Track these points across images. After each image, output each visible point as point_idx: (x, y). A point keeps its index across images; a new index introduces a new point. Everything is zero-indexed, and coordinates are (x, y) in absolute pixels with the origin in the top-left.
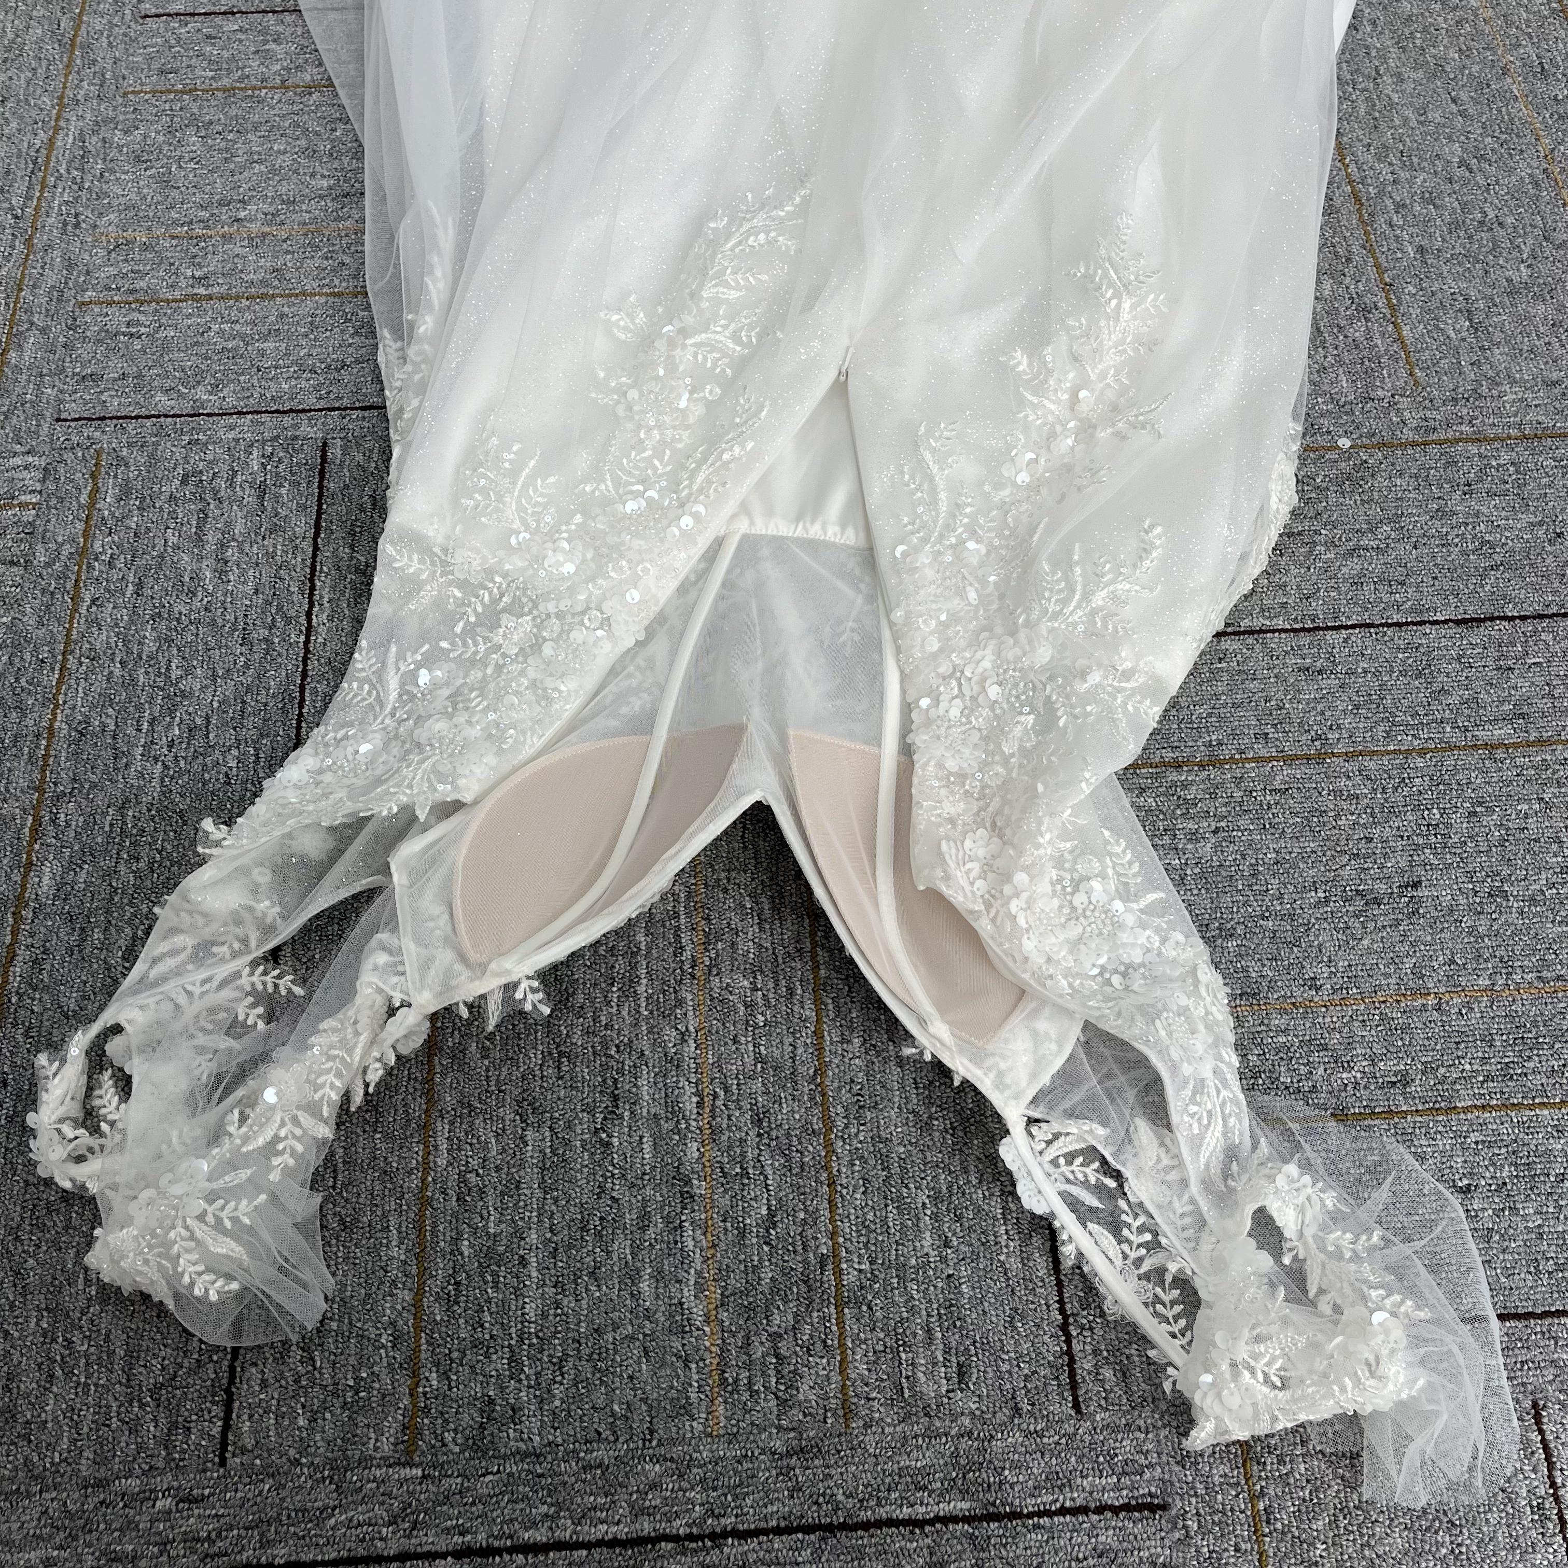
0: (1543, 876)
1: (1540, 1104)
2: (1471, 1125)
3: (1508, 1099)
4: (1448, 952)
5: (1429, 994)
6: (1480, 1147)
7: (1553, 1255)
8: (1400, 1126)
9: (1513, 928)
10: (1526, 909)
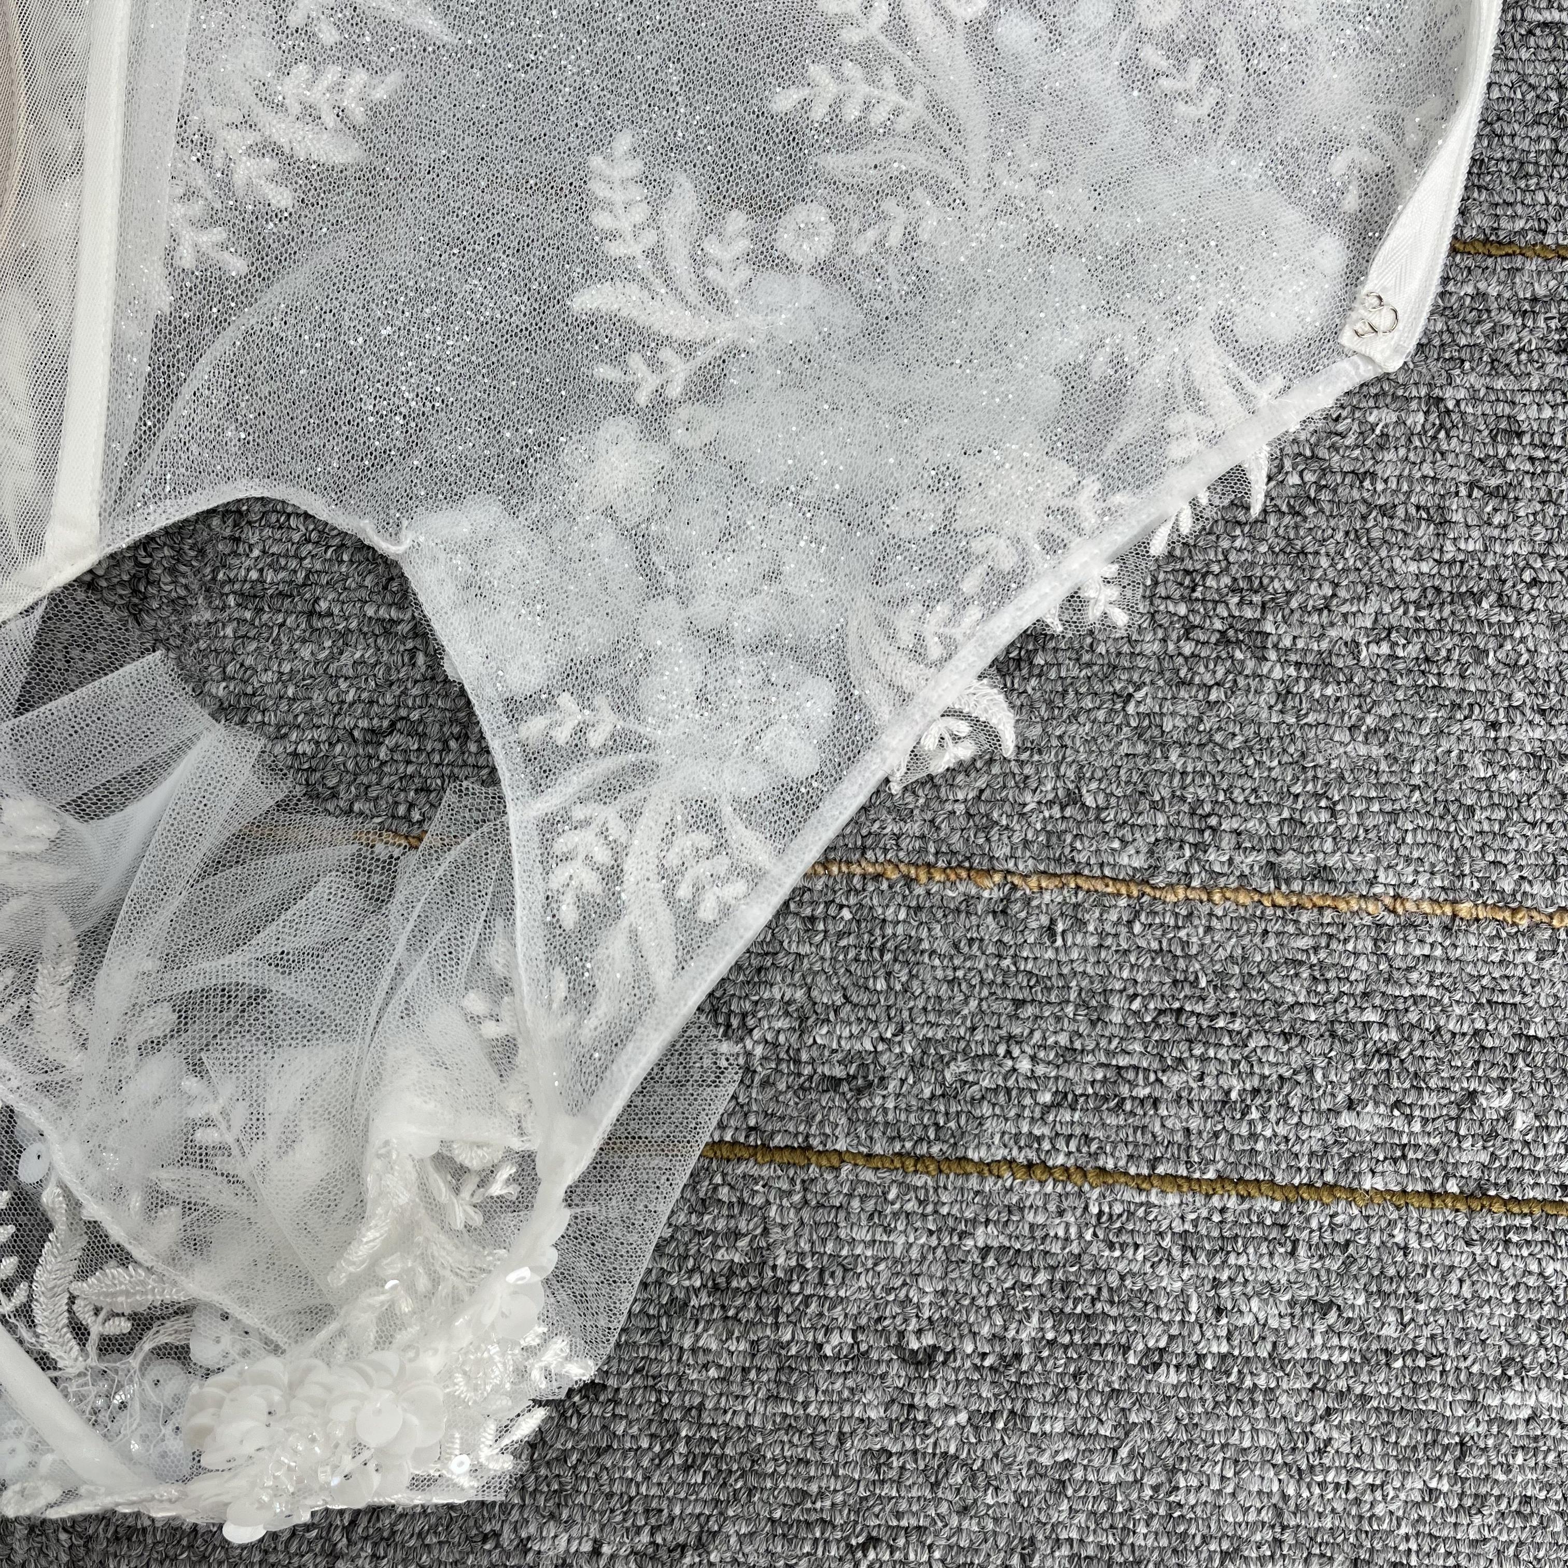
0: (1370, 608)
1: (1162, 1178)
2: (987, 1207)
3: (1094, 1156)
4: (1071, 774)
5: (990, 872)
6: (990, 1262)
7: (1074, 1535)
8: (818, 1188)
9: (1250, 731)
10: (1300, 688)
